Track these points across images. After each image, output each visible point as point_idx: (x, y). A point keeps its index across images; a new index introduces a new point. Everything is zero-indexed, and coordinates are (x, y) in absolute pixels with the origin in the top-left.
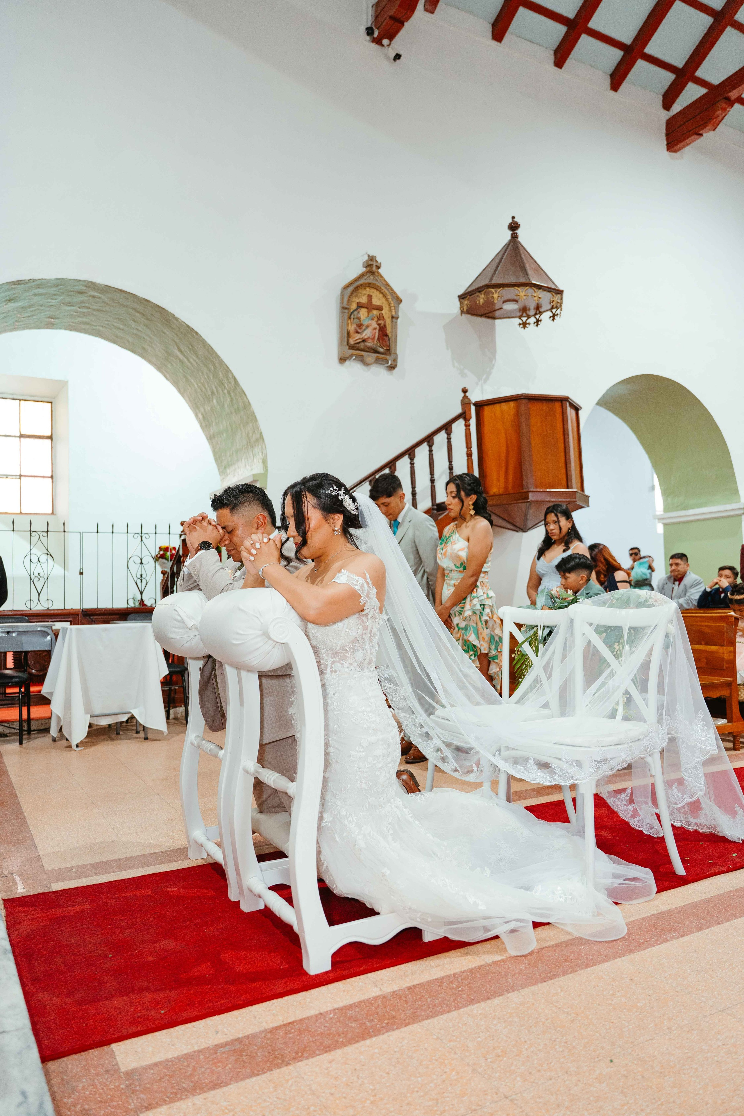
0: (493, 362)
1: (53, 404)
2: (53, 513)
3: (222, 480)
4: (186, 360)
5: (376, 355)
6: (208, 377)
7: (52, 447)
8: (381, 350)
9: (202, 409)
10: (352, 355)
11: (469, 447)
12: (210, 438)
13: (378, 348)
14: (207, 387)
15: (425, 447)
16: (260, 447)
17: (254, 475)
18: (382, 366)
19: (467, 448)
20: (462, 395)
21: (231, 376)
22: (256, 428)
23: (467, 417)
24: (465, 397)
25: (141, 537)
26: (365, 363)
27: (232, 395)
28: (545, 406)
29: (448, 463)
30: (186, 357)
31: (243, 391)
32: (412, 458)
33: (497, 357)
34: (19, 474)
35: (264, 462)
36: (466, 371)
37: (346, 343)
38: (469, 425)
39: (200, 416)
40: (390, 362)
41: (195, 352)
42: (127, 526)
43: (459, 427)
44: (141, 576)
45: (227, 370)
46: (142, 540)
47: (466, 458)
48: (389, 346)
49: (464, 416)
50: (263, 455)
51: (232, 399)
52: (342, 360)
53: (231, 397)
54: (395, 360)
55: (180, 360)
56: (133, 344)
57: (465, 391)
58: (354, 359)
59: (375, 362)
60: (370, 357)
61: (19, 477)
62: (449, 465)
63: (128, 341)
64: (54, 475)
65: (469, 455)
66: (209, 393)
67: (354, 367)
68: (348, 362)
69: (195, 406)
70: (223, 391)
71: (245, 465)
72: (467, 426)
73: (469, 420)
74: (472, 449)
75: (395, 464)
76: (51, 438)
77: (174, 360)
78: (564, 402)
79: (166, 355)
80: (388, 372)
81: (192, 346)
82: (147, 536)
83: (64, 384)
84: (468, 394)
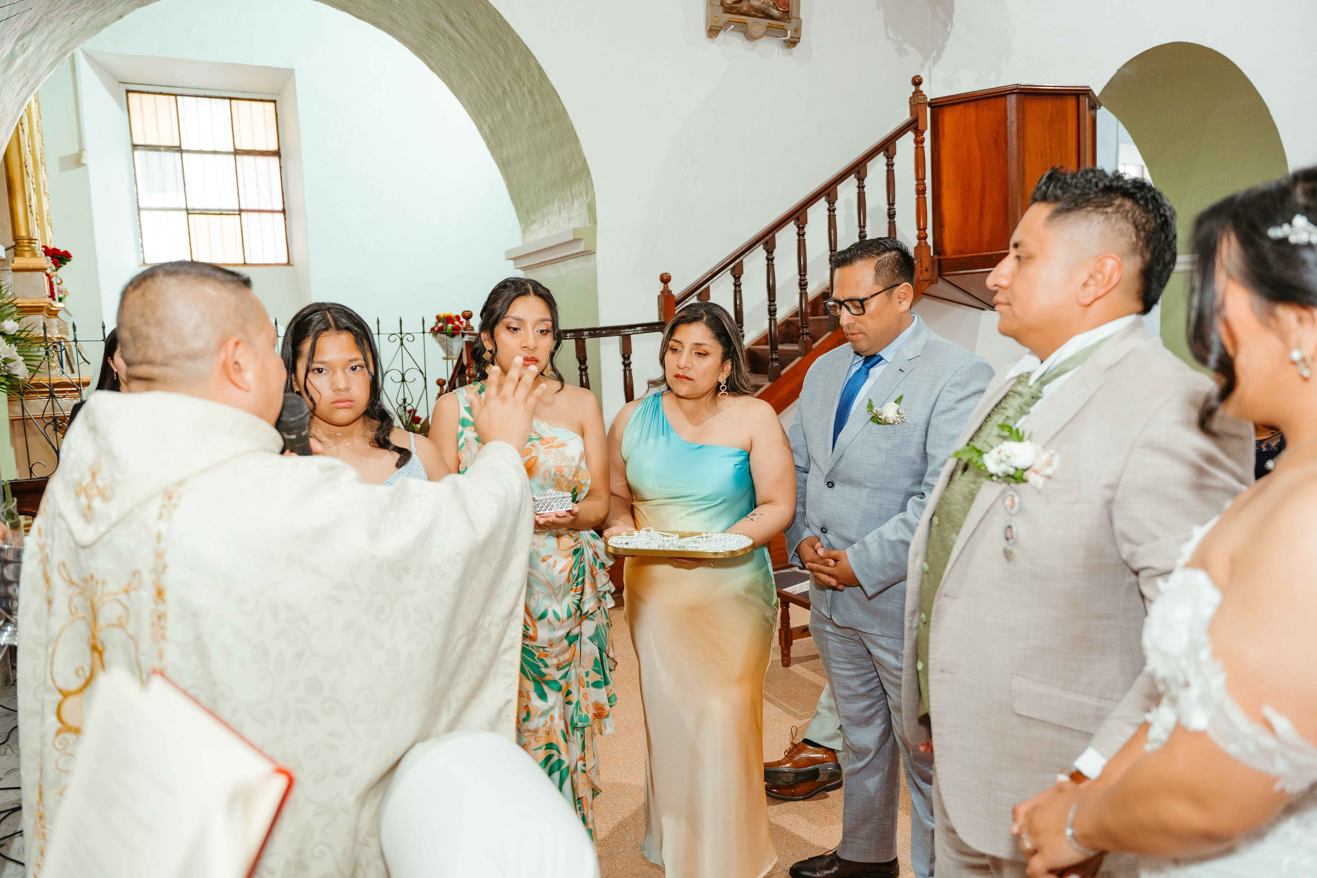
0: (949, 29)
1: (277, 103)
2: (289, 263)
3: (524, 231)
4: (459, 38)
5: (766, 22)
6: (497, 66)
7: (281, 168)
8: (775, 12)
9: (488, 119)
10: (730, 22)
11: (920, 179)
12: (504, 165)
13: (771, 9)
14: (494, 82)
15: (852, 181)
16: (583, 182)
17: (574, 230)
18: (776, 40)
19: (917, 179)
20: (913, 89)
21: (533, 65)
22: (578, 153)
23: (920, 128)
24: (918, 93)
25: (401, 339)
26: (750, 37)
27: (537, 97)
28: (1048, 106)
29: (887, 207)
30: (458, 32)
31: (554, 89)
32: (832, 201)
33: (955, 19)
34: (237, 207)
35: (591, 209)
36: (906, 45)
37: (719, 3)
38: (923, 141)
39: (486, 128)
40: (789, 32)
41: (473, 24)
42: (378, 322)
43: (906, 145)
44: (405, 400)
45: (527, 54)
46: (402, 344)
47: (916, 196)
48: (788, 6)
49: (913, 125)
50: (589, 196)
51: (535, 103)
52: (713, 31)
53: (534, 100)
54: (797, 30)
55: (450, 38)
56: (375, 11)
57: (917, 82)
58: (732, 30)
59: (765, 34)
60: (758, 25)
61: (238, 213)
62: (889, 209)
63: (367, 8)
64: (286, 208)
65: (921, 192)
66: (500, 92)
67: (731, 41)
68: (721, 35)
69: (477, 112)
70: (520, 88)
71: (560, 212)
72: (919, 142)
73: (923, 133)
74: (926, 181)
75: (806, 212)
76: (277, 153)
77: (441, 37)
78: (1081, 98)
79: (428, 30)
80: (786, 51)
81: (468, 13)
82: (411, 338)
83: (288, 74)
84: (922, 87)
